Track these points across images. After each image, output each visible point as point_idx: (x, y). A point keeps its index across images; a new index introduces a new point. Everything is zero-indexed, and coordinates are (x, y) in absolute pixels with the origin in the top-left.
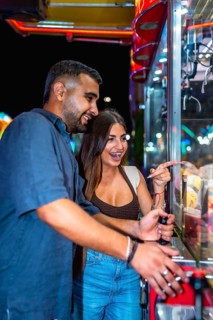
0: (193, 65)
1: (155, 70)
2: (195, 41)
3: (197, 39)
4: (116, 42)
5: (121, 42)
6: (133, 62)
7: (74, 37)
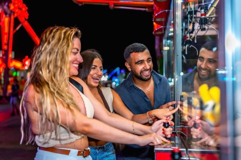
0: (192, 24)
1: (170, 28)
2: (193, 9)
3: (194, 8)
4: (144, 9)
5: (147, 10)
6: (154, 23)
7: (115, 6)
